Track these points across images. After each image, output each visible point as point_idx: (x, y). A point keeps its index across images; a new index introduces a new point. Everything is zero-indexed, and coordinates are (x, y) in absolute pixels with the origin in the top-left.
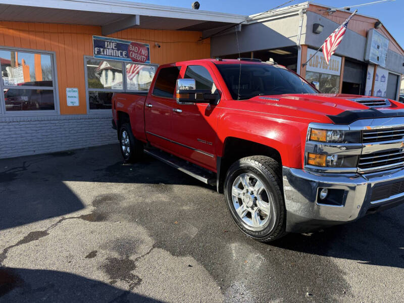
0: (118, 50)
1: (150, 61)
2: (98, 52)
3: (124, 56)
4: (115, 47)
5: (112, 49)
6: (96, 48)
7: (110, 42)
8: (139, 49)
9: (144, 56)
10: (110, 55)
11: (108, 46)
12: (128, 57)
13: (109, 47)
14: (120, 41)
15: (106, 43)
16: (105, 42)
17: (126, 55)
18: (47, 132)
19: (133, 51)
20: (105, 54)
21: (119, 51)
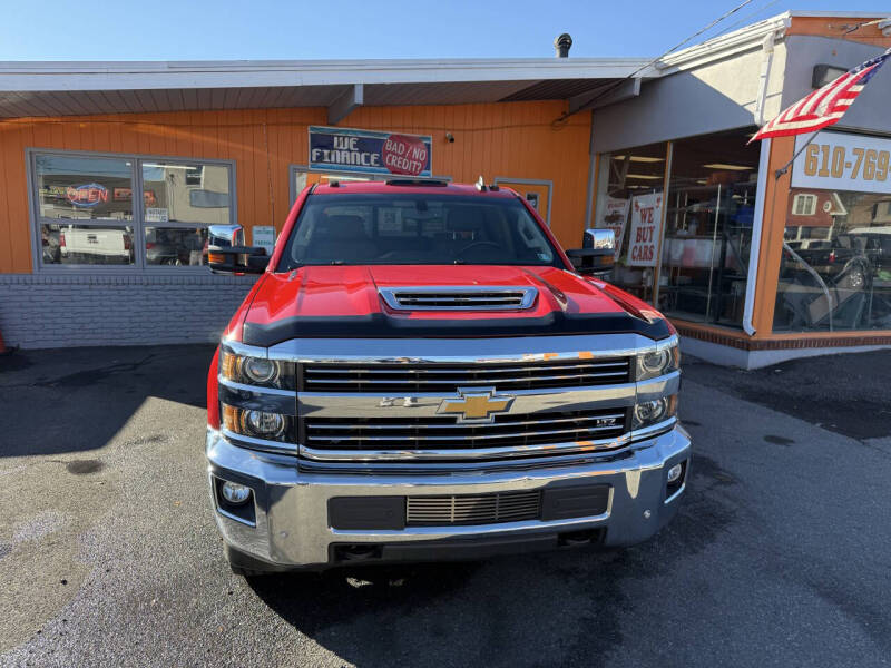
0: (361, 152)
1: (431, 172)
2: (318, 157)
3: (373, 163)
4: (355, 146)
5: (349, 150)
6: (315, 151)
7: (344, 137)
8: (407, 149)
9: (418, 161)
10: (343, 161)
11: (339, 145)
12: (382, 165)
13: (341, 147)
14: (366, 133)
15: (336, 139)
16: (333, 137)
17: (376, 162)
18: (210, 305)
19: (394, 153)
20: (333, 159)
21: (363, 155)
